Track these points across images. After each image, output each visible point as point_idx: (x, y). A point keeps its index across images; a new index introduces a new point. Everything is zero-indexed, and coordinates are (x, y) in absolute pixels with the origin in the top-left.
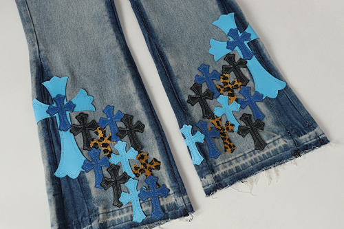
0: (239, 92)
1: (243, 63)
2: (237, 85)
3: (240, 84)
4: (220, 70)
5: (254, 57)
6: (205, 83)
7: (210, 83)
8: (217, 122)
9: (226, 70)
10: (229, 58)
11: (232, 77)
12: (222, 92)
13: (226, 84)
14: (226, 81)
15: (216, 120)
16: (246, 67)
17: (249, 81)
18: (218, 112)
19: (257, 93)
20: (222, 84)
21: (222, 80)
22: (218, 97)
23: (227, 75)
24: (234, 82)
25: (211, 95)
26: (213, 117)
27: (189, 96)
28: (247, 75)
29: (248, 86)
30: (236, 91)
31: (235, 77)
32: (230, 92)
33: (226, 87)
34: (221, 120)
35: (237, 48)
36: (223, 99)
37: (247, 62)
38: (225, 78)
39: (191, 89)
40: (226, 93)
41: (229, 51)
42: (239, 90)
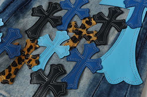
0: (85, 45)
1: (121, 26)
2: (90, 37)
3: (95, 38)
4: (93, 13)
5: (138, 30)
6: (66, 11)
7: (71, 14)
8: (31, 47)
9: (99, 17)
10: (115, 11)
11: (96, 27)
12: (70, 30)
13: (83, 27)
14: (86, 25)
15: (32, 44)
16: (119, 31)
17: (106, 44)
18: (43, 40)
19: (99, 61)
20: (79, 25)
21: (84, 22)
22: (61, 30)
23: (93, 22)
24: (92, 32)
25: (57, 23)
26: (34, 40)
27: (40, 7)
28: (111, 38)
29: (100, 47)
30: (83, 41)
31: (98, 30)
32: (77, 36)
33: (80, 29)
34: (36, 48)
35: (132, 9)
36: (63, 35)
37: (126, 27)
38: (89, 23)
39: (50, 3)
40: (72, 34)
41: (122, 5)
42: (88, 42)
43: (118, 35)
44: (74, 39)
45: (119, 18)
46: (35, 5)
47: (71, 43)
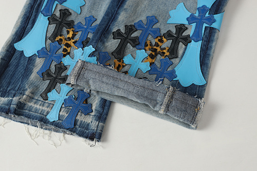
0: (161, 60)
1: (187, 40)
2: (164, 53)
3: (167, 54)
4: (163, 31)
5: (200, 42)
6: (141, 31)
7: (145, 34)
8: (119, 65)
9: (169, 35)
10: (181, 28)
11: (167, 44)
12: (147, 48)
13: (157, 45)
14: (159, 43)
15: (120, 63)
16: (186, 45)
17: (177, 57)
18: (127, 59)
19: (173, 71)
20: (154, 43)
21: (157, 40)
22: (140, 49)
23: (164, 39)
24: (165, 49)
25: (136, 43)
26: (120, 59)
27: (119, 30)
28: (180, 52)
29: (173, 60)
30: (159, 57)
31: (169, 46)
32: (153, 53)
33: (155, 47)
34: (123, 66)
35: (194, 25)
36: (142, 54)
37: (191, 42)
38: (161, 41)
39: (126, 26)
40: (150, 52)
41: (186, 23)
42: (163, 58)
43: (186, 49)
44: (152, 56)
45: (185, 34)
46: (115, 30)
47: (150, 59)
